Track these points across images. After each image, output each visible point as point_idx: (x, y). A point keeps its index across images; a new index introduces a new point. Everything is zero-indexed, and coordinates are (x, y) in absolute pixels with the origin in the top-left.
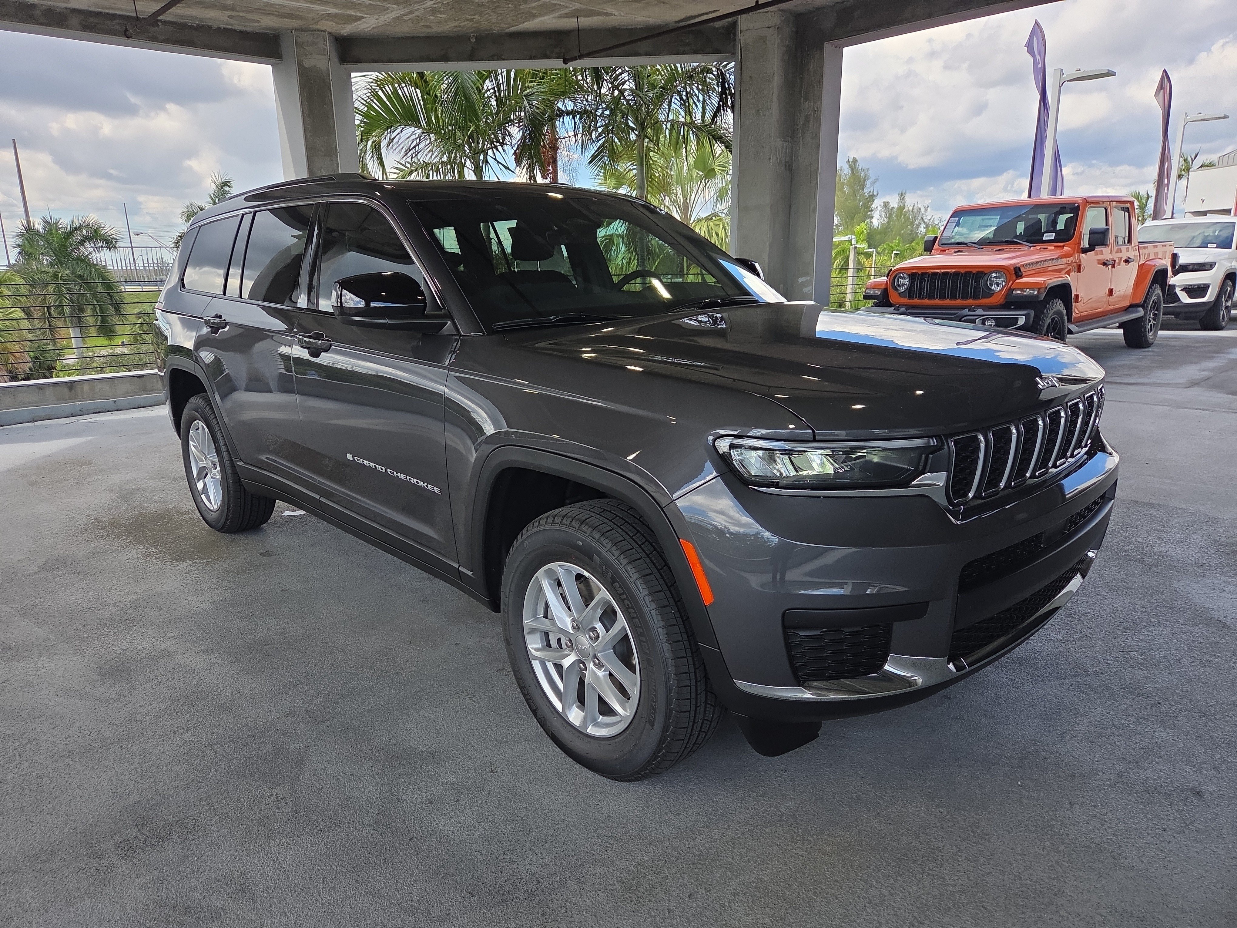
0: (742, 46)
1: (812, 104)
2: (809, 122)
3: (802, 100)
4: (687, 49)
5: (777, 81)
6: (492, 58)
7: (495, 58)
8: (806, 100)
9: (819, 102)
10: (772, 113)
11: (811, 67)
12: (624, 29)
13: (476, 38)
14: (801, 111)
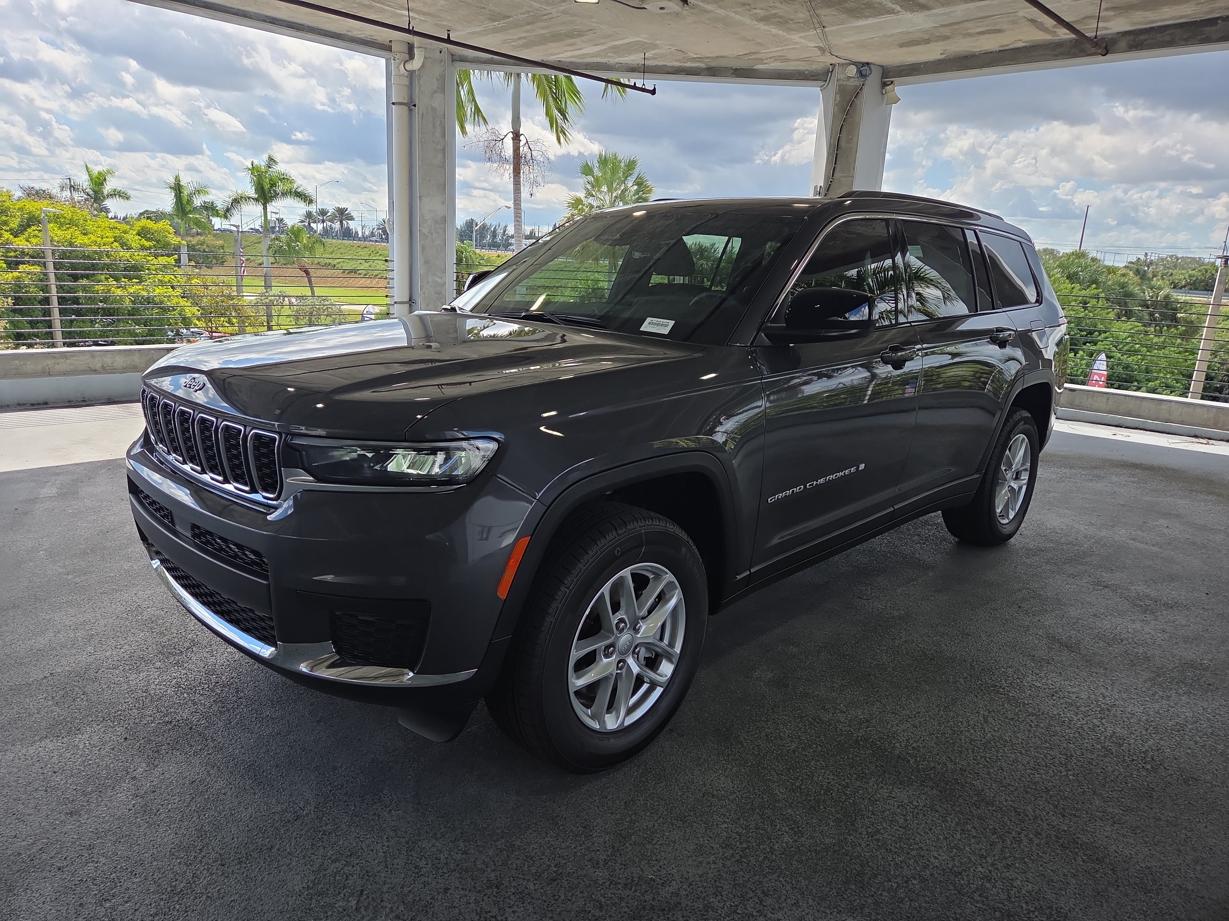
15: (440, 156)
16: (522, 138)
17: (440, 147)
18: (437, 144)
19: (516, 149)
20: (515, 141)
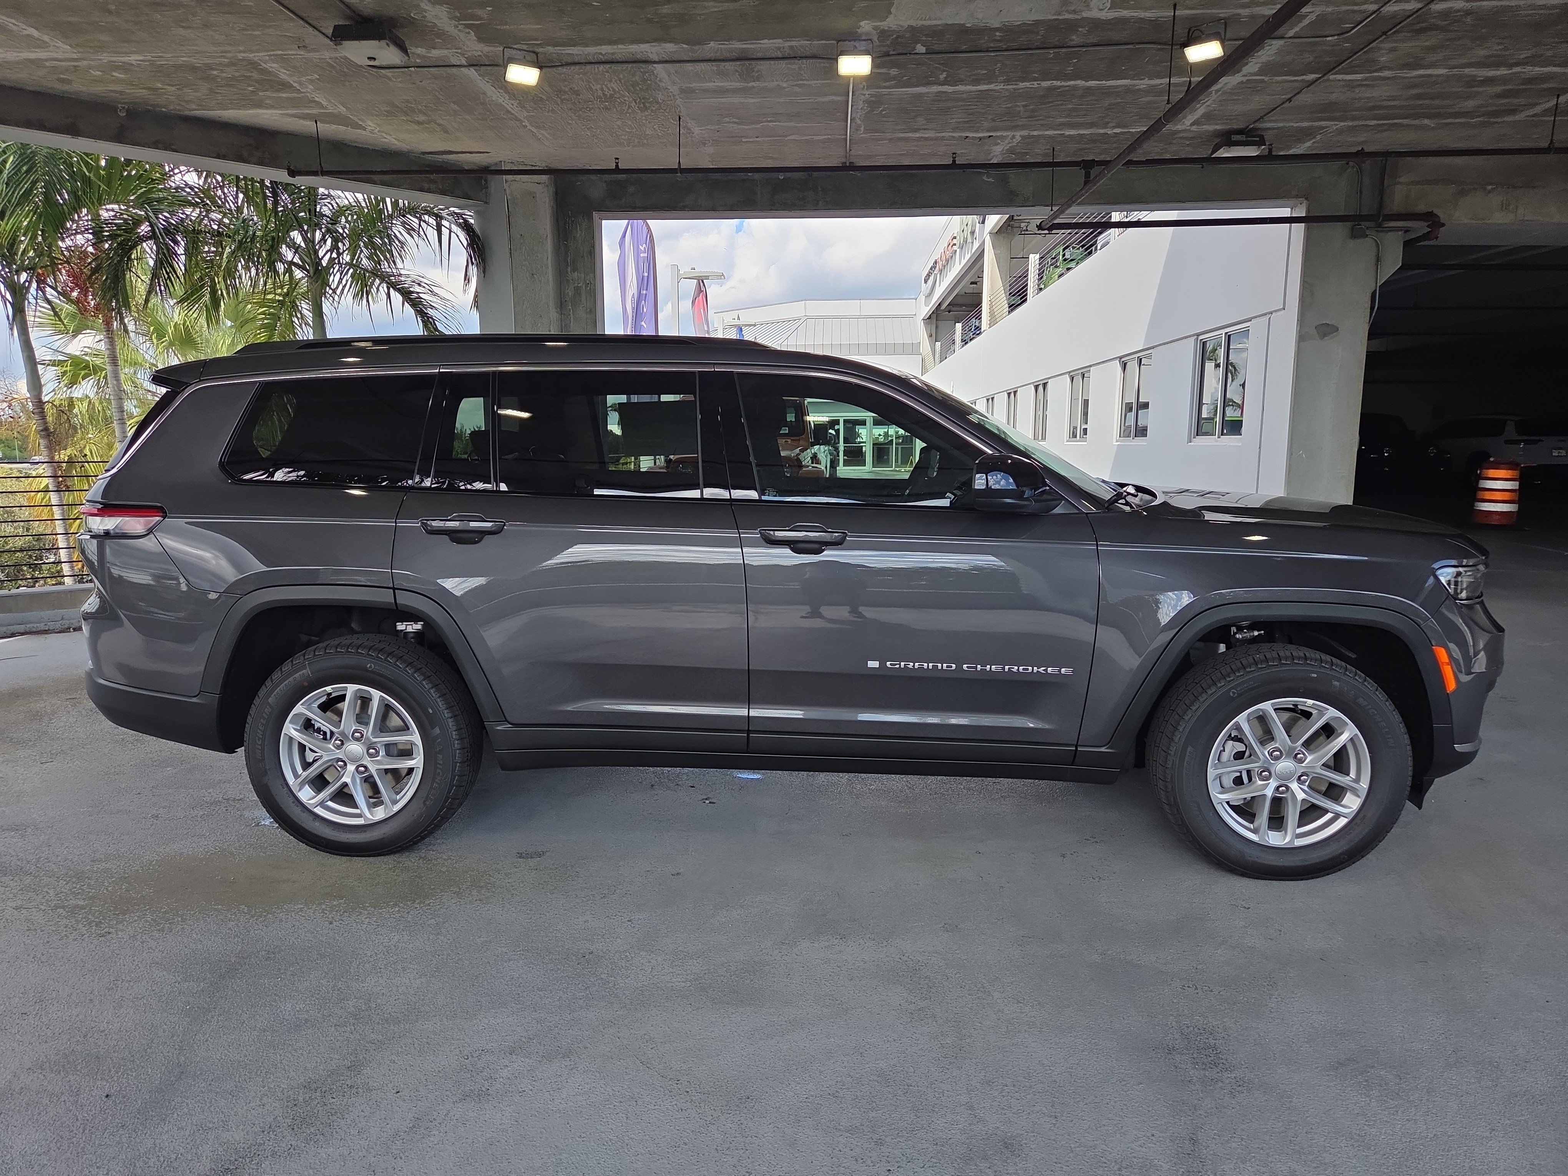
0: (509, 197)
1: (583, 275)
2: (580, 294)
3: (569, 270)
4: (433, 186)
5: (549, 245)
6: (155, 145)
7: (160, 145)
8: (574, 270)
9: (592, 275)
10: (548, 280)
11: (578, 235)
12: (353, 146)
13: (128, 111)
14: (568, 281)
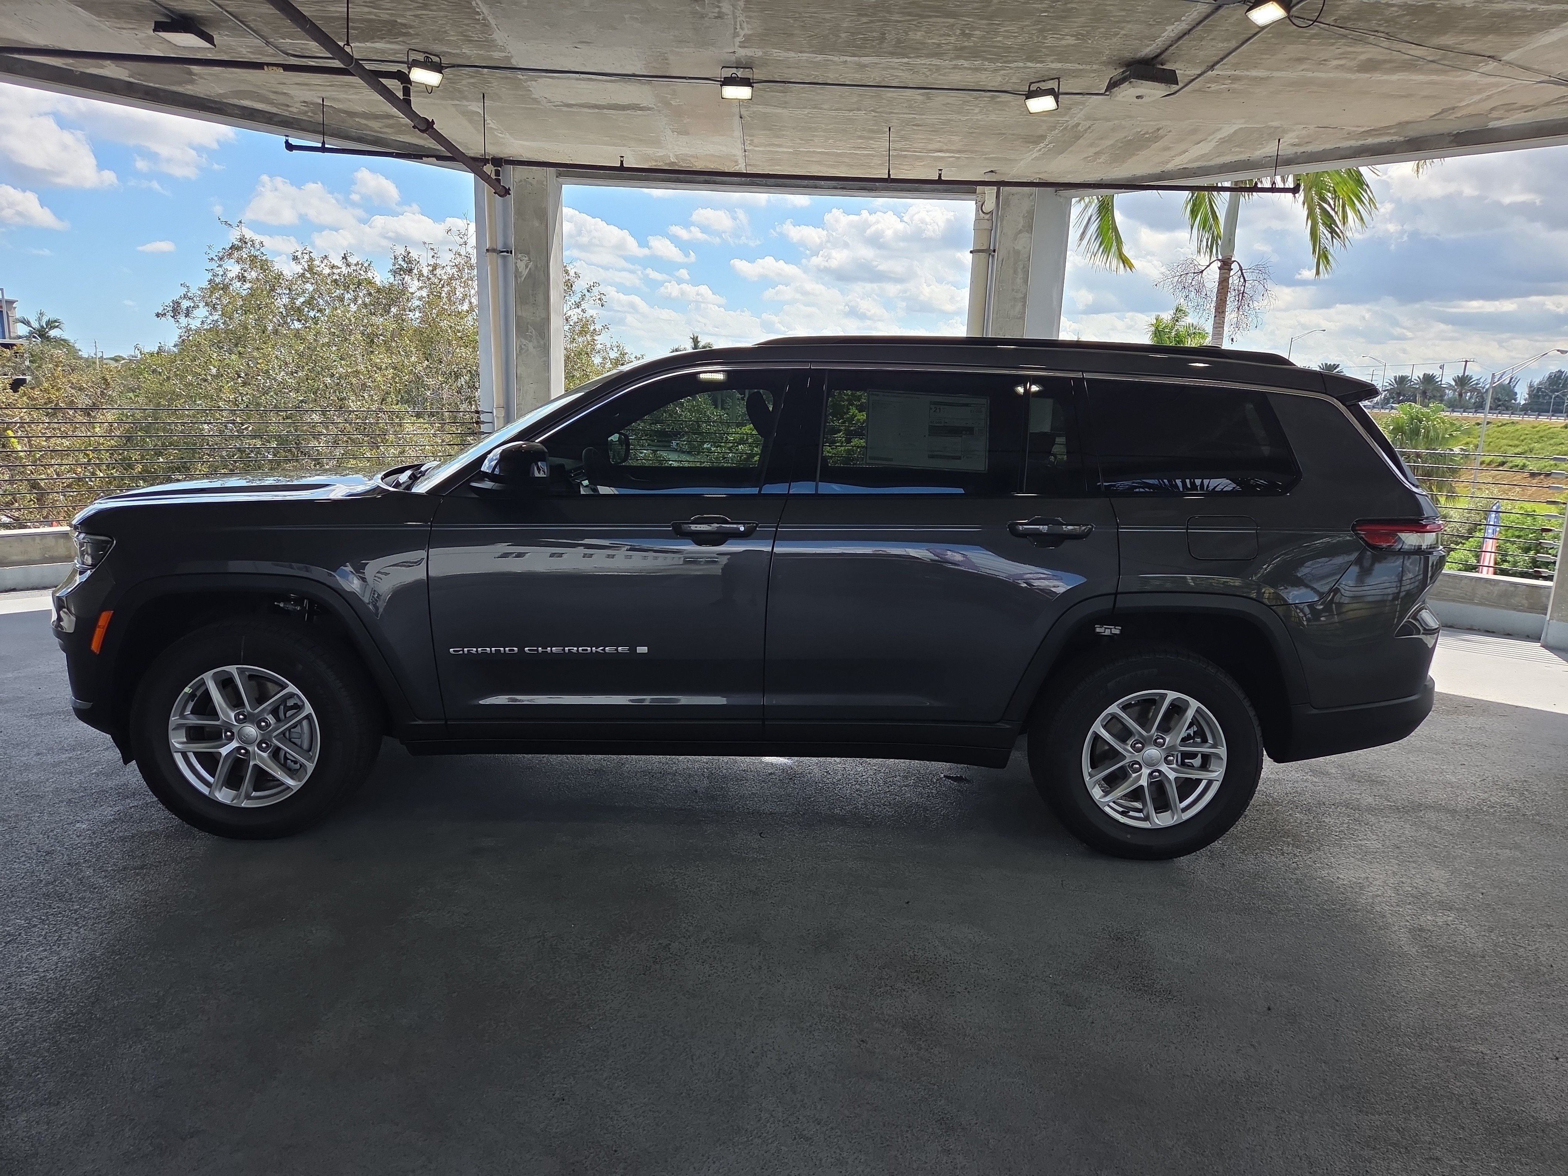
15: (1019, 305)
16: (1235, 266)
17: (1020, 295)
18: (1016, 292)
19: (1224, 283)
20: (1223, 271)
